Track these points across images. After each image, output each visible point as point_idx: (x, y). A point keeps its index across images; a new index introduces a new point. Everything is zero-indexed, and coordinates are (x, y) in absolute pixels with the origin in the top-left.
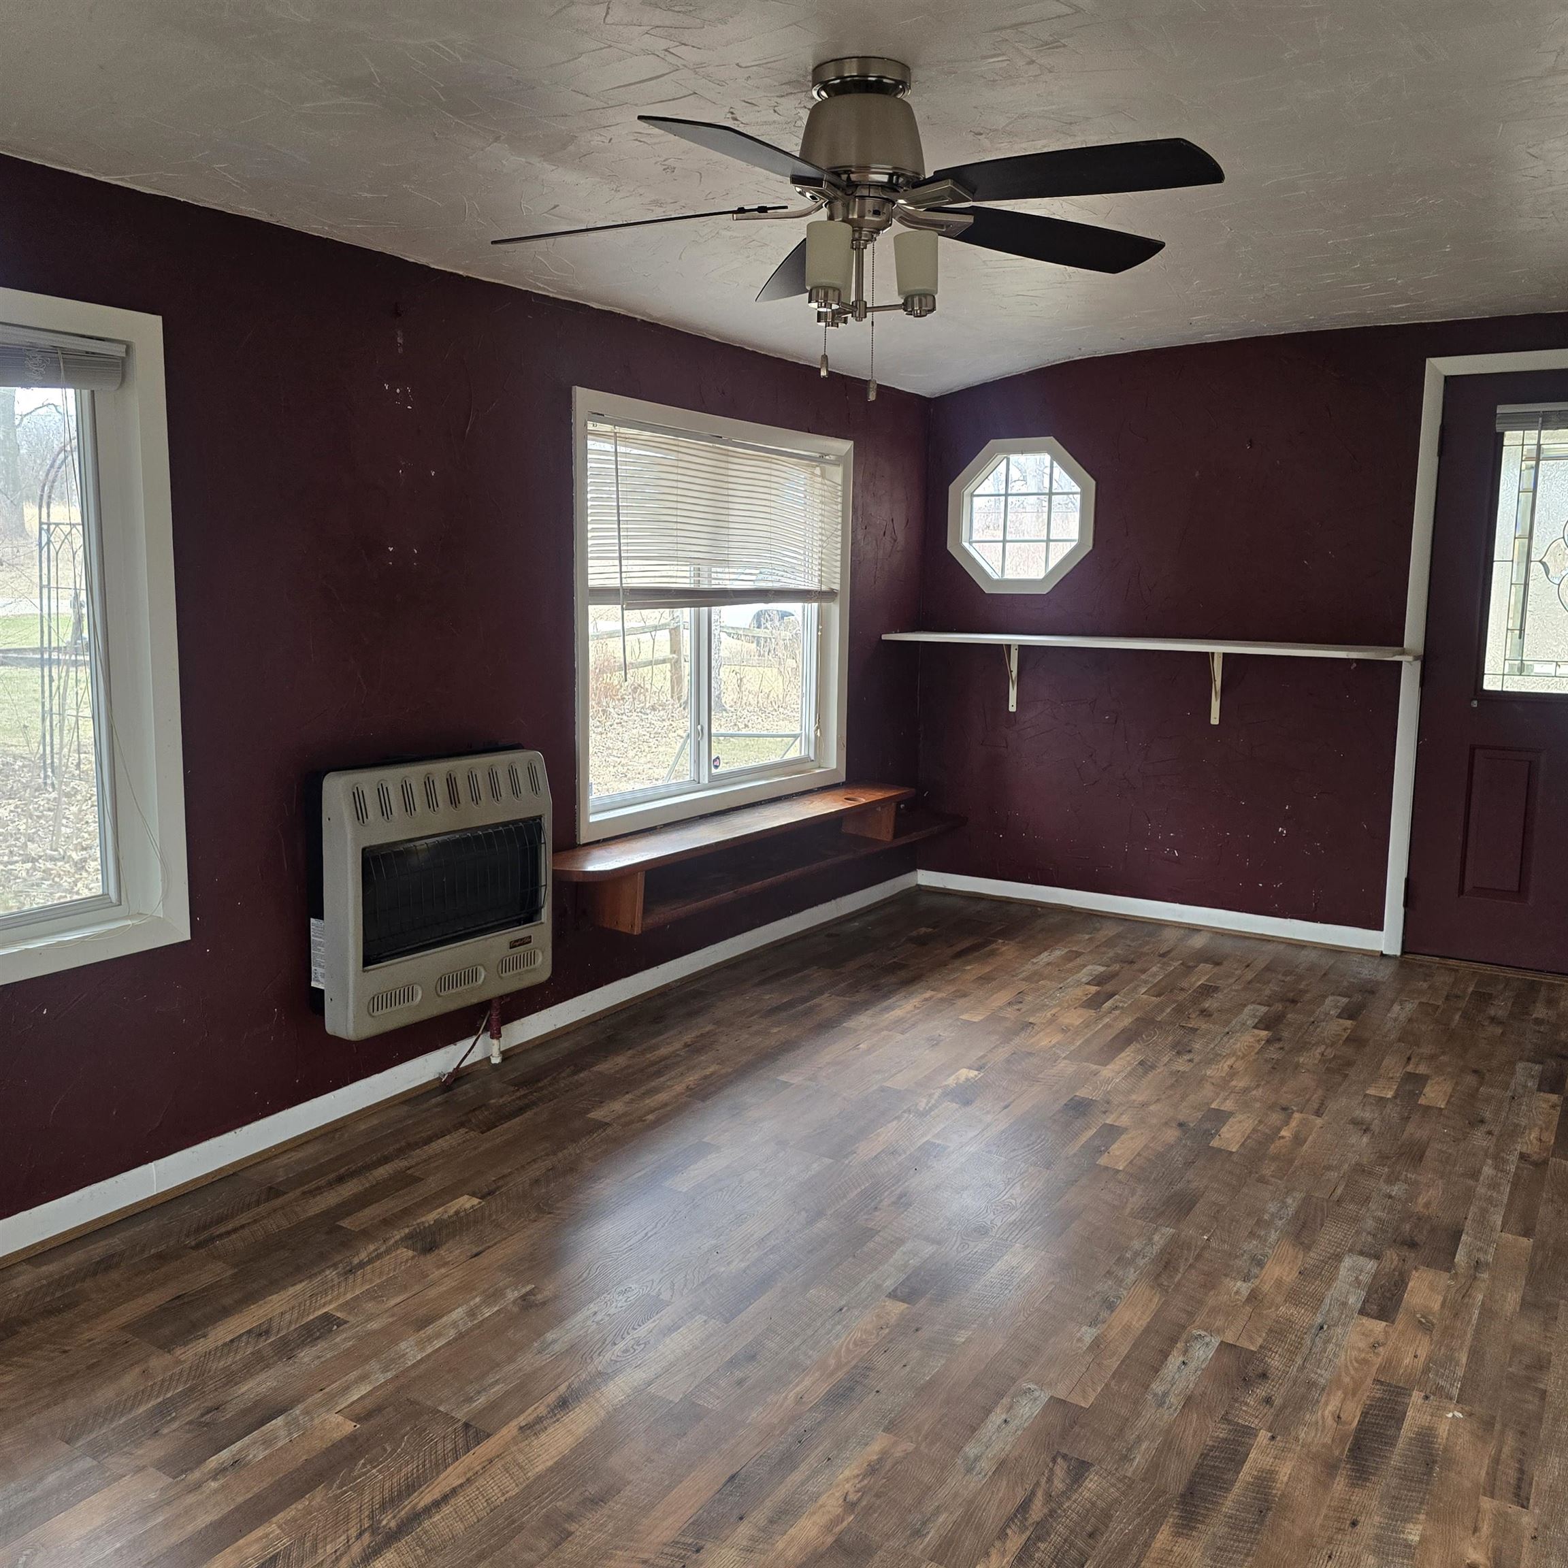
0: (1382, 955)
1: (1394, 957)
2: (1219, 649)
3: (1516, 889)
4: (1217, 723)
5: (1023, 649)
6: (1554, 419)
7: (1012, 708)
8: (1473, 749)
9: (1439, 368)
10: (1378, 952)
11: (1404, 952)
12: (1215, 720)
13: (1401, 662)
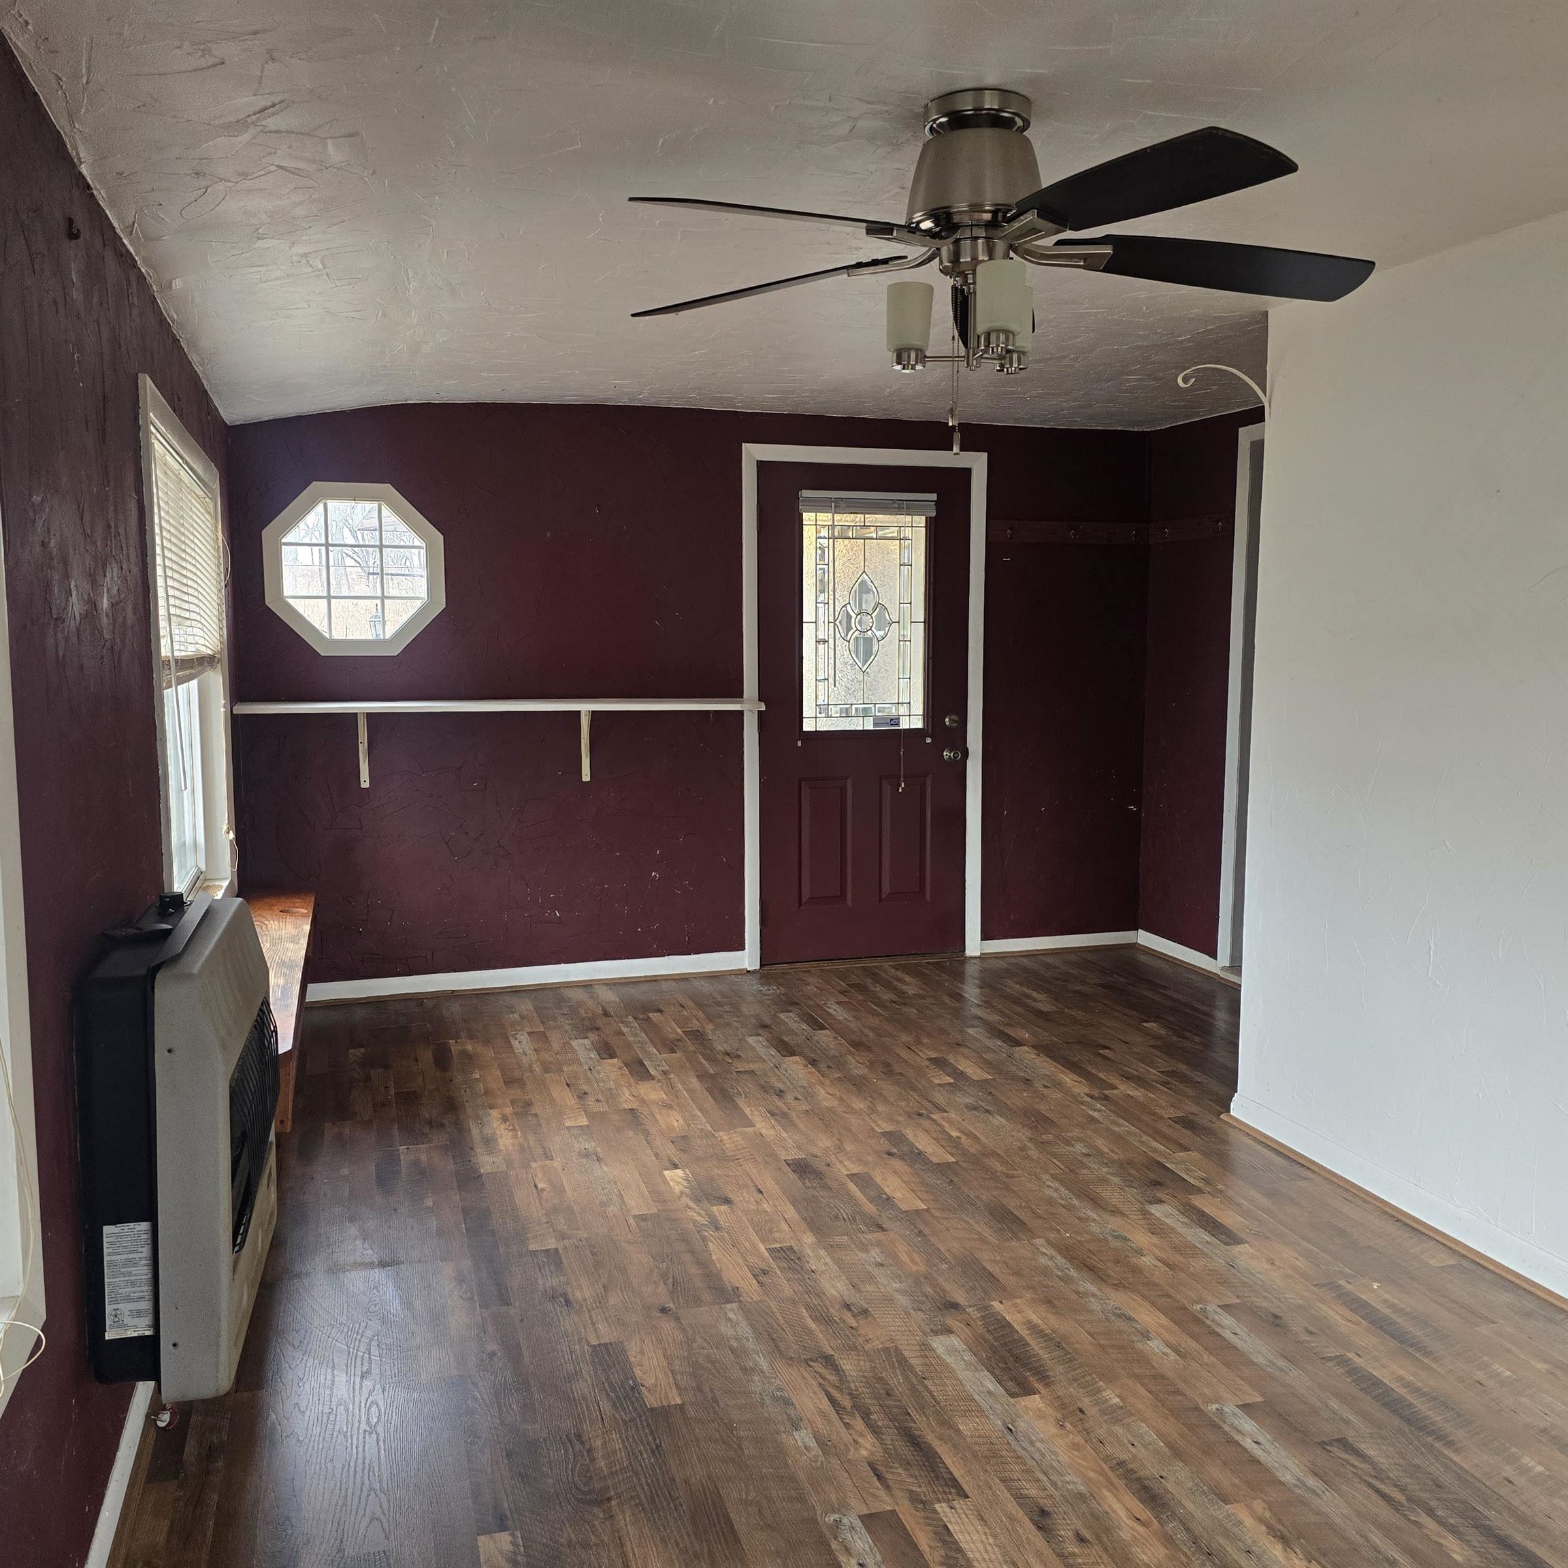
0: (748, 972)
1: (755, 972)
2: (585, 707)
3: (839, 894)
4: (589, 780)
5: (371, 717)
6: (843, 505)
7: (365, 784)
8: (800, 782)
9: (754, 453)
10: (743, 969)
11: (761, 966)
12: (586, 776)
13: (742, 711)
